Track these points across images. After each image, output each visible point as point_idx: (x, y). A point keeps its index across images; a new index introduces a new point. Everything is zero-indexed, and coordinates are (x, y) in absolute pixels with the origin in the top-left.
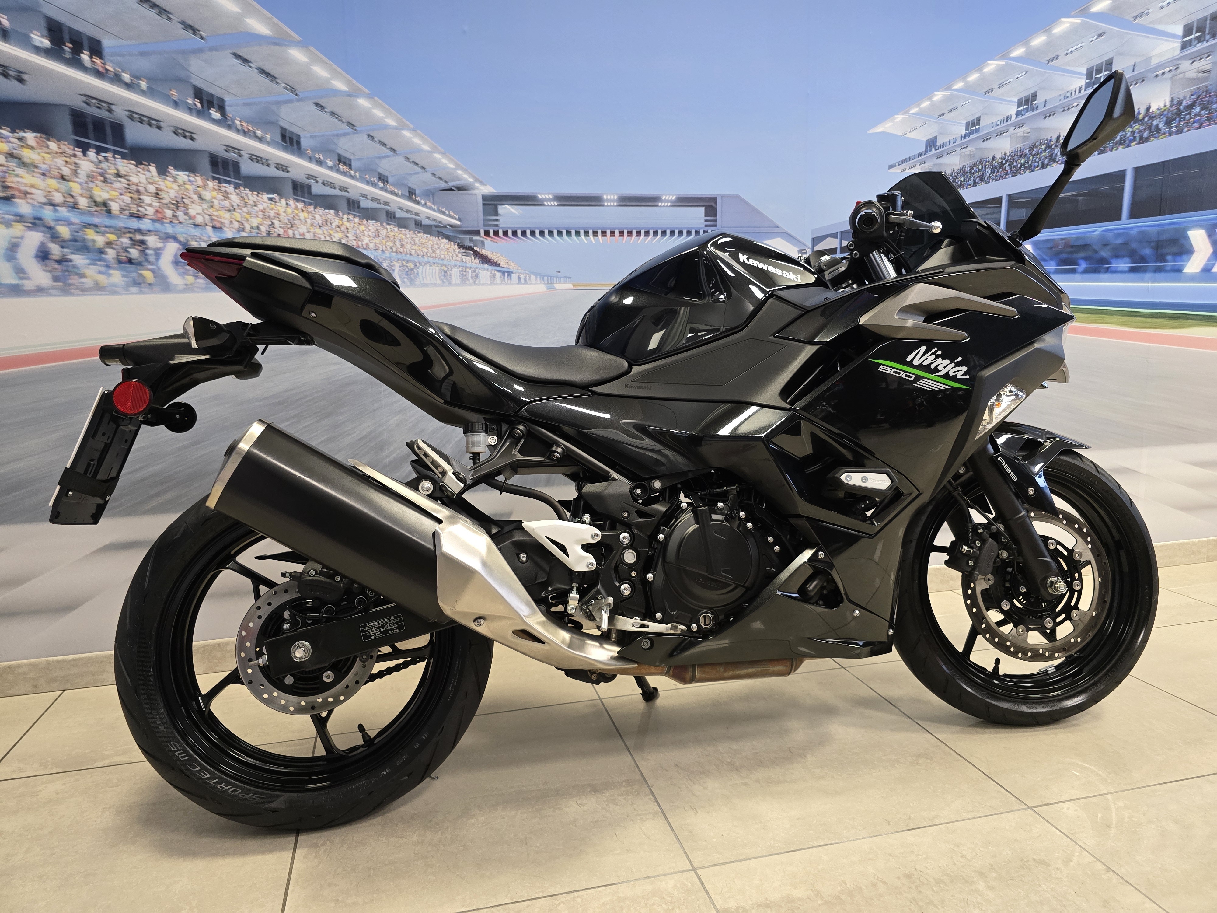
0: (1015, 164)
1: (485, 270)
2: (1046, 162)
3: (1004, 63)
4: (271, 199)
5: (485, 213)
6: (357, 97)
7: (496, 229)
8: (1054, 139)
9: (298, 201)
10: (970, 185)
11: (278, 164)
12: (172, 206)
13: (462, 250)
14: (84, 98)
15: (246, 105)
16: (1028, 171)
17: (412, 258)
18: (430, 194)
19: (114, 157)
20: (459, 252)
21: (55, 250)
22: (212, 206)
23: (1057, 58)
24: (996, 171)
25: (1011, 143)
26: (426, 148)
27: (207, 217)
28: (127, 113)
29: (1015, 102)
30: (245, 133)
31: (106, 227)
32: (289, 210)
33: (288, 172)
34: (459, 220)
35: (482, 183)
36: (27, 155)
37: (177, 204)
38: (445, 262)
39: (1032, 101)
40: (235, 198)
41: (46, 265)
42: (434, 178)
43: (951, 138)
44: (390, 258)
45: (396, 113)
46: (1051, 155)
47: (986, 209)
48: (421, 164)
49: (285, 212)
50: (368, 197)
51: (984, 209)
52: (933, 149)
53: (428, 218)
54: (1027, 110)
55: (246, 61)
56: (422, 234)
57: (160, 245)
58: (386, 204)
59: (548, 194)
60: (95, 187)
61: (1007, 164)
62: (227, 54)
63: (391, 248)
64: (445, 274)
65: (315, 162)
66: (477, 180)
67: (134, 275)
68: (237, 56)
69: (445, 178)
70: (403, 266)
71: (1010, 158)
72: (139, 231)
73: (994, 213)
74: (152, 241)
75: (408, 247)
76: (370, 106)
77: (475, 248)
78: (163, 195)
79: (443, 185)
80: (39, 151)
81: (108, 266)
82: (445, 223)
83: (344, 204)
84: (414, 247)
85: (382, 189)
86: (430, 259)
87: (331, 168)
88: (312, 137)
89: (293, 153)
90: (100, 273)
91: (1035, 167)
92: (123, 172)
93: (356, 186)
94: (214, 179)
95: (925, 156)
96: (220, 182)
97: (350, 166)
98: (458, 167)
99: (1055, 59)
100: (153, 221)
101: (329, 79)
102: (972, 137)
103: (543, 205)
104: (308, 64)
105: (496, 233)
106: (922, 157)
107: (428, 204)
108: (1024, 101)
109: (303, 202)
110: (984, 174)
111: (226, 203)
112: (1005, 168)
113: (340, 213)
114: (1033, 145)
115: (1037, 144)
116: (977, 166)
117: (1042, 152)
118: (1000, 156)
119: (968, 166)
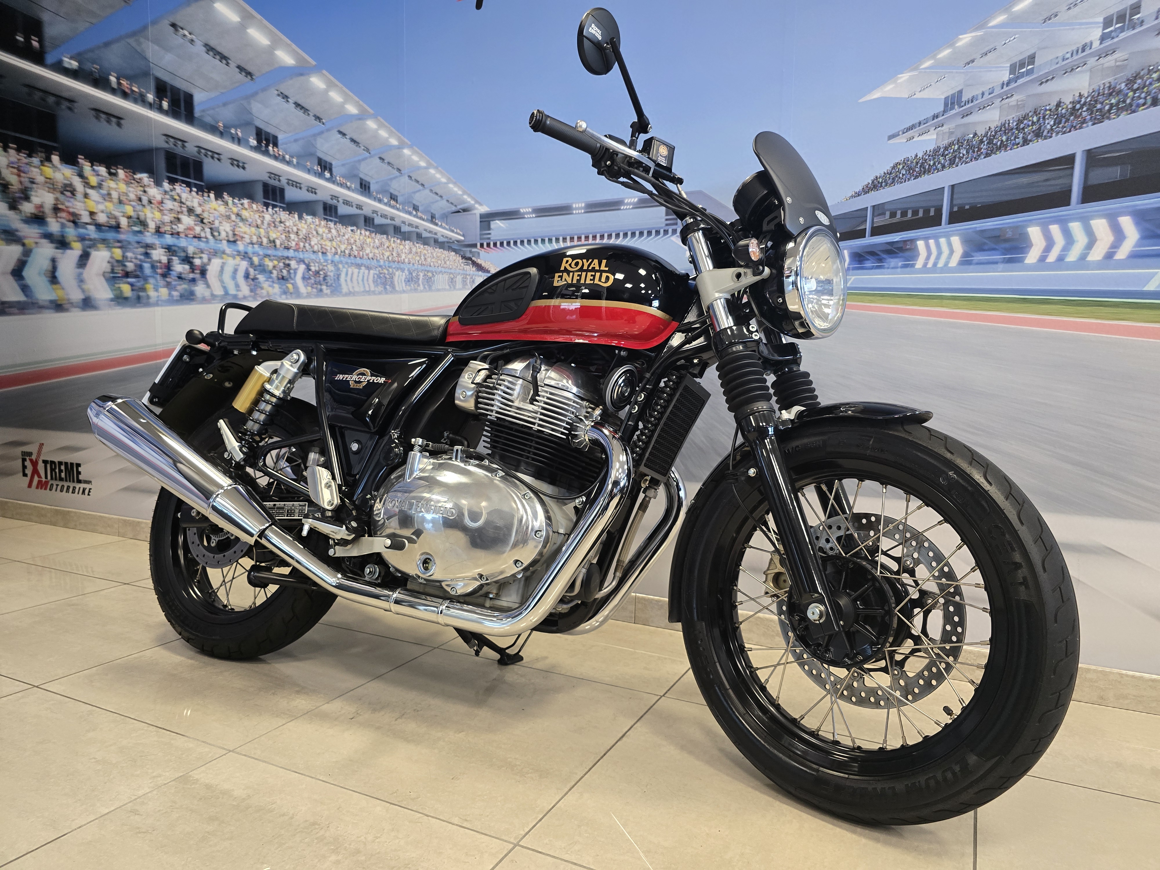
0: (1099, 106)
4: (352, 231)
5: (482, 228)
6: (403, 148)
7: (488, 241)
9: (366, 230)
10: (1019, 144)
12: (304, 240)
13: (464, 261)
14: (268, 175)
15: (343, 165)
16: (1125, 113)
17: (430, 269)
18: (445, 217)
19: (280, 210)
20: (462, 263)
21: (252, 271)
22: (322, 238)
24: (1064, 120)
25: (1091, 78)
26: (444, 180)
29: (1098, 23)
30: (341, 185)
31: (274, 256)
32: (362, 238)
33: (362, 210)
34: (463, 236)
35: (481, 204)
36: (245, 214)
37: (307, 239)
38: (452, 271)
39: (1132, 15)
40: (334, 231)
41: (247, 282)
42: (448, 204)
43: (986, 88)
44: (417, 269)
45: (426, 157)
47: (1047, 174)
48: (440, 193)
49: (359, 239)
50: (407, 223)
51: (1042, 173)
52: (956, 107)
53: (443, 236)
54: (1122, 30)
55: (344, 135)
57: (297, 266)
58: (417, 227)
59: (528, 208)
60: (271, 231)
62: (335, 132)
63: (418, 261)
64: (452, 281)
65: (377, 201)
66: (477, 202)
67: (284, 287)
68: (340, 132)
69: (455, 204)
70: (425, 275)
71: (1089, 99)
73: (1060, 177)
74: (293, 264)
75: (429, 260)
76: (411, 154)
77: (473, 258)
78: (300, 232)
79: (454, 209)
80: (249, 210)
81: (273, 282)
82: (453, 239)
83: (391, 230)
84: (433, 260)
85: (414, 216)
86: (443, 270)
87: (386, 204)
88: (377, 182)
89: (365, 196)
90: (270, 286)
92: (283, 220)
93: (400, 216)
94: (325, 219)
95: (943, 117)
96: (327, 222)
97: (397, 201)
98: (465, 193)
100: (295, 250)
101: (388, 138)
102: (1020, 81)
103: (524, 218)
104: (377, 130)
105: (488, 245)
106: (939, 119)
107: (443, 224)
108: (1117, 18)
109: (369, 230)
110: (1042, 128)
111: (329, 236)
112: (1081, 114)
113: (389, 237)
114: (1134, 75)
115: (1142, 73)
116: (1031, 119)
117: (1153, 83)
118: (1071, 100)
119: (1014, 121)
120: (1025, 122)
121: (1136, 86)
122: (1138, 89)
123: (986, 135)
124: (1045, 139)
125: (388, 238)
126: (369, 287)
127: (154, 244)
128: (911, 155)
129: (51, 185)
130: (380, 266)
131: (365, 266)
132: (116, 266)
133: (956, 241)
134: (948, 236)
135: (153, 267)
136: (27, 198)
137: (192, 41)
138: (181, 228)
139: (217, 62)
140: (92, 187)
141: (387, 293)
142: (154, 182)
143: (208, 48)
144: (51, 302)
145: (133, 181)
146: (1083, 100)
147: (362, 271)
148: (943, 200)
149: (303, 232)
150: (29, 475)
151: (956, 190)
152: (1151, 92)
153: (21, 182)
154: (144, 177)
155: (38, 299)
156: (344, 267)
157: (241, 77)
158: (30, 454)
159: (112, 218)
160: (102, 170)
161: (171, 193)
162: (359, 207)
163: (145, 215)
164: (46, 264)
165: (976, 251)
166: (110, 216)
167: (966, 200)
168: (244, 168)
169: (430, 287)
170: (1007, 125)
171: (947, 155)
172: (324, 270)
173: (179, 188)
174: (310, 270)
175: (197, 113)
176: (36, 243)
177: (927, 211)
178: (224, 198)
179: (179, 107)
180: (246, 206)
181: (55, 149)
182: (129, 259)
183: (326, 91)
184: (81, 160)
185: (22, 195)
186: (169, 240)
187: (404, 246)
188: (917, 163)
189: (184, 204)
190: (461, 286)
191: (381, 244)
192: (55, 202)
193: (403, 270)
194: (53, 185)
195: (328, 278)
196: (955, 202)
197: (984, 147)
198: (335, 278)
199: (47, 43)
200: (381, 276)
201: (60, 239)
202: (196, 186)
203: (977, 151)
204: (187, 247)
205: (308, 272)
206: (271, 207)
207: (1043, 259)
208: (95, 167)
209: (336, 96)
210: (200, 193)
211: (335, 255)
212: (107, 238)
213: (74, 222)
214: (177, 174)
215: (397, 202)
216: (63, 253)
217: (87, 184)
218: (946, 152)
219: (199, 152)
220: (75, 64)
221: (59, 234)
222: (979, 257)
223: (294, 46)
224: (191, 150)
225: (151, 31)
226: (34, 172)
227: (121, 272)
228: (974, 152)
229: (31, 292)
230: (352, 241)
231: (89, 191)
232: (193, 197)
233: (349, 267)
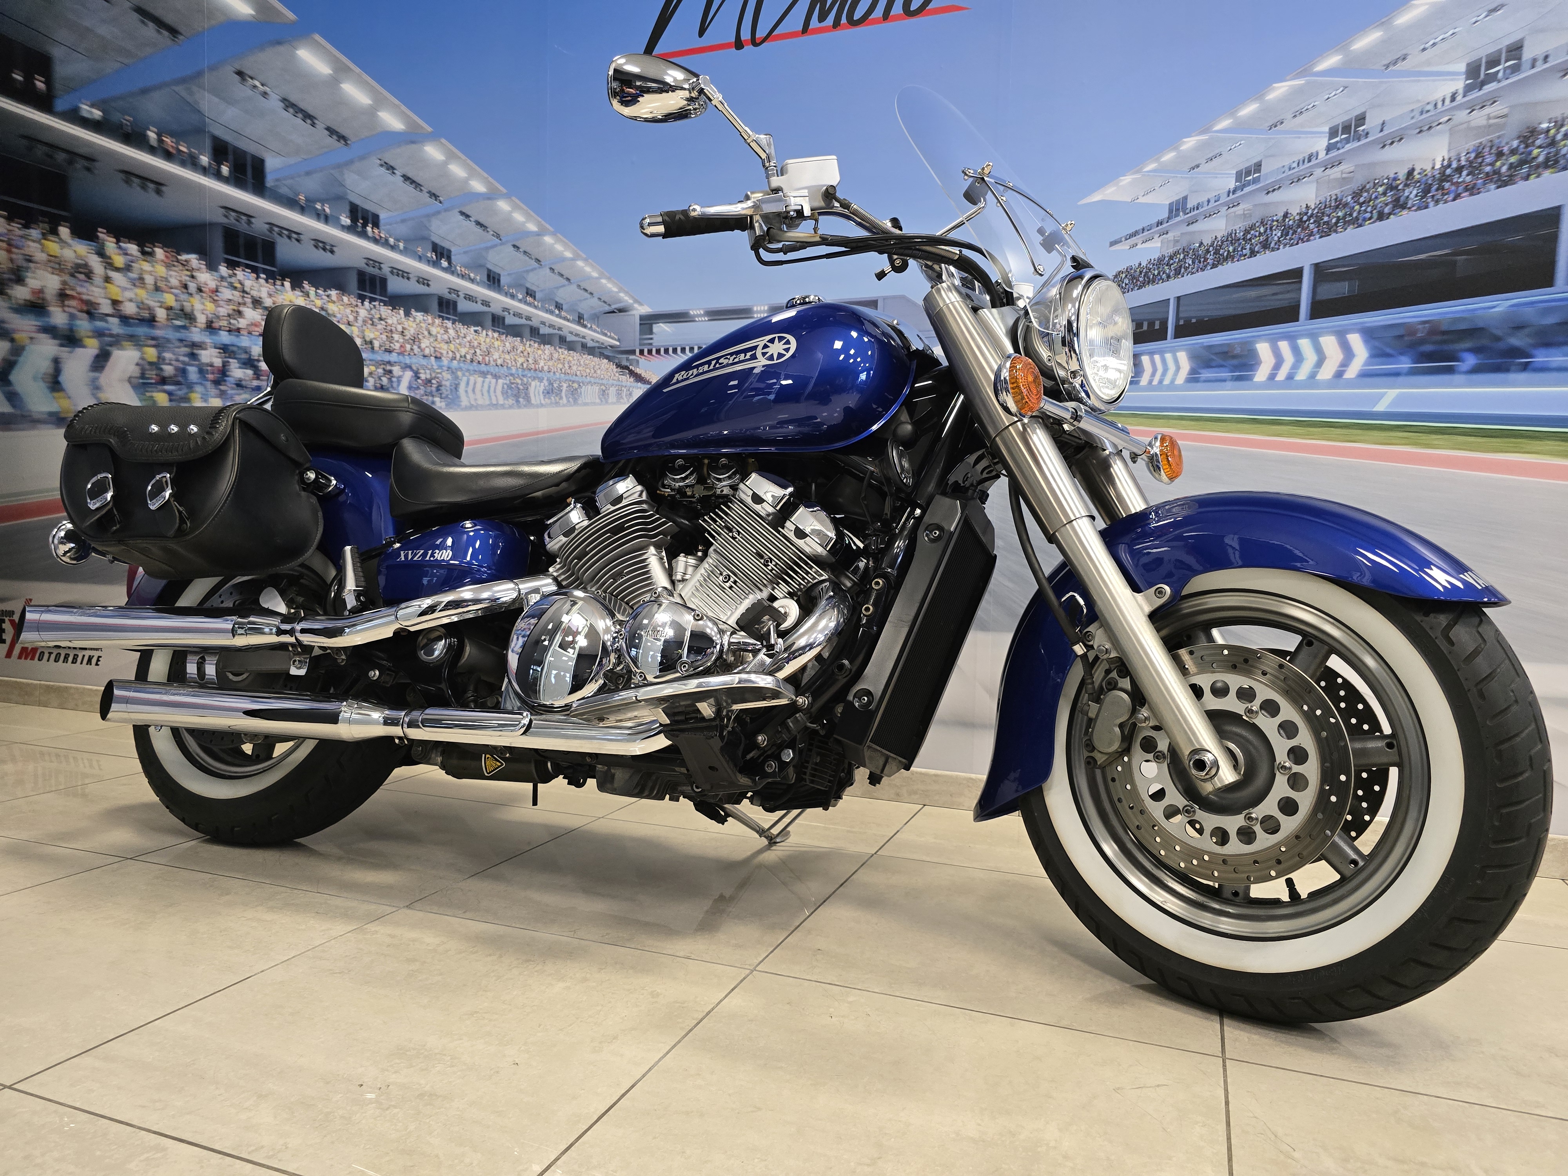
0: (1326, 219)
1: (638, 388)
2: (1387, 210)
3: (1303, 82)
4: (476, 331)
5: (642, 332)
6: (544, 235)
7: (650, 347)
8: (1402, 175)
9: (494, 331)
10: (1246, 255)
11: (483, 301)
12: (411, 341)
13: (619, 370)
14: (365, 261)
15: (465, 252)
16: (1352, 226)
17: (577, 379)
18: (596, 317)
19: (379, 305)
20: (616, 372)
22: (436, 340)
23: (1404, 59)
24: (1291, 232)
25: (1317, 190)
26: (595, 274)
27: (432, 349)
28: (390, 269)
29: (1323, 132)
30: (463, 276)
32: (488, 340)
33: (490, 307)
34: (619, 340)
35: (641, 304)
36: (332, 308)
37: (415, 340)
38: (604, 382)
39: (1357, 126)
40: (451, 332)
42: (600, 303)
43: (1211, 195)
44: (559, 379)
45: (573, 247)
46: (1397, 200)
47: (1275, 287)
48: (590, 290)
49: (484, 342)
50: (547, 324)
51: (1270, 287)
52: (1181, 213)
53: (593, 340)
54: (1347, 141)
55: (467, 216)
56: (586, 356)
57: (401, 373)
58: (560, 329)
59: (699, 309)
60: (367, 330)
61: (1312, 221)
62: (456, 212)
63: (561, 370)
64: (604, 393)
65: (509, 296)
66: (636, 301)
68: (462, 213)
69: (609, 302)
70: (569, 386)
71: (1316, 211)
72: (389, 363)
73: (1288, 292)
74: (396, 370)
75: (574, 368)
76: (553, 242)
77: (631, 367)
78: (406, 332)
79: (607, 308)
80: (338, 304)
82: (606, 344)
83: (527, 332)
84: (580, 368)
85: (557, 316)
86: (592, 380)
87: (520, 301)
88: (508, 274)
89: (494, 291)
91: (1365, 220)
92: (384, 317)
93: (538, 315)
94: (440, 316)
95: (1168, 224)
96: (443, 320)
98: (621, 290)
99: (1400, 61)
100: (399, 354)
101: (525, 222)
102: (1247, 190)
103: (694, 321)
104: (511, 212)
105: (650, 352)
106: (1164, 226)
107: (594, 326)
108: (1343, 128)
109: (499, 332)
110: (1270, 239)
111: (446, 337)
112: (1308, 226)
113: (524, 340)
114: (1360, 188)
115: (1368, 187)
116: (1258, 229)
117: (1379, 197)
118: (1298, 211)
119: (1240, 231)
120: (1252, 232)
121: (1362, 200)
122: (1364, 202)
123: (1212, 245)
124: (1273, 251)
125: (522, 341)
126: (497, 400)
127: (204, 343)
128: (1134, 263)
129: (56, 264)
130: (512, 375)
131: (492, 375)
132: (148, 370)
133: (1182, 356)
134: (1174, 351)
135: (202, 371)
136: (20, 280)
137: (265, 94)
138: (242, 323)
139: (299, 121)
140: (117, 270)
141: (519, 407)
142: (206, 265)
143: (287, 103)
144: (51, 414)
145: (176, 263)
146: (1310, 212)
147: (487, 380)
148: (1168, 312)
149: (411, 331)
150: (8, 641)
151: (1181, 302)
152: (1376, 206)
153: (11, 260)
154: (193, 259)
155: (30, 411)
156: (464, 375)
157: (332, 141)
158: (11, 613)
159: (144, 309)
160: (133, 248)
161: (229, 280)
162: (486, 303)
163: (193, 306)
164: (45, 366)
165: (1204, 368)
166: (141, 305)
167: (1193, 313)
168: (332, 252)
169: (575, 400)
170: (1233, 235)
171: (1172, 264)
172: (438, 378)
173: (240, 273)
174: (419, 378)
175: (270, 181)
176: (31, 338)
177: (1151, 324)
178: (303, 287)
179: (244, 172)
180: (334, 298)
181: (65, 219)
182: (167, 361)
183: (445, 163)
184: (102, 234)
185: (13, 277)
186: (225, 337)
187: (544, 351)
188: (1141, 272)
189: (247, 293)
190: (615, 400)
191: (514, 347)
192: (62, 287)
193: (541, 380)
194: (60, 264)
195: (442, 388)
196: (1181, 315)
197: (1210, 257)
198: (452, 388)
199: (58, 85)
200: (513, 386)
201: (68, 333)
202: (265, 271)
203: (1204, 262)
204: (250, 348)
205: (416, 380)
206: (367, 300)
207: (1272, 377)
208: (121, 244)
209: (457, 170)
210: (270, 280)
211: (452, 360)
212: (136, 333)
213: (89, 313)
214: (239, 257)
215: (535, 299)
216: (70, 352)
217: (109, 264)
218: (1172, 262)
219: (271, 231)
220: (97, 114)
221: (66, 327)
222: (1206, 374)
223: (403, 108)
224: (259, 227)
225: (206, 78)
226: (33, 248)
227: (154, 376)
228: (1200, 262)
229: (21, 400)
230: (476, 344)
231: (113, 274)
232: (261, 286)
233: (471, 375)
